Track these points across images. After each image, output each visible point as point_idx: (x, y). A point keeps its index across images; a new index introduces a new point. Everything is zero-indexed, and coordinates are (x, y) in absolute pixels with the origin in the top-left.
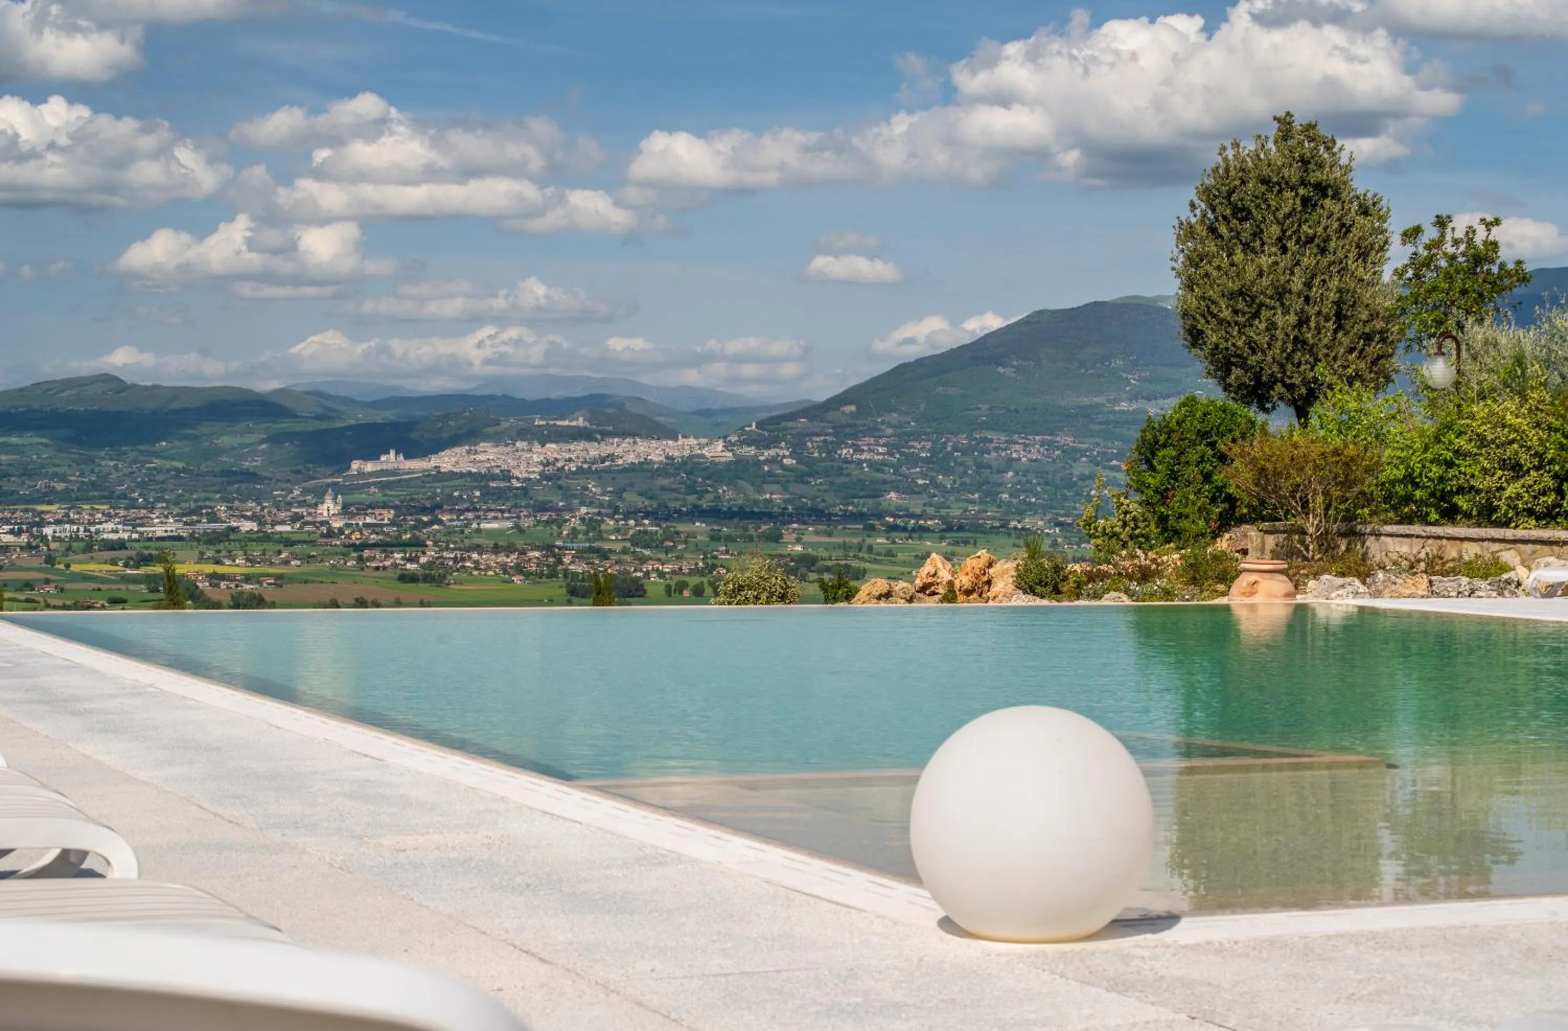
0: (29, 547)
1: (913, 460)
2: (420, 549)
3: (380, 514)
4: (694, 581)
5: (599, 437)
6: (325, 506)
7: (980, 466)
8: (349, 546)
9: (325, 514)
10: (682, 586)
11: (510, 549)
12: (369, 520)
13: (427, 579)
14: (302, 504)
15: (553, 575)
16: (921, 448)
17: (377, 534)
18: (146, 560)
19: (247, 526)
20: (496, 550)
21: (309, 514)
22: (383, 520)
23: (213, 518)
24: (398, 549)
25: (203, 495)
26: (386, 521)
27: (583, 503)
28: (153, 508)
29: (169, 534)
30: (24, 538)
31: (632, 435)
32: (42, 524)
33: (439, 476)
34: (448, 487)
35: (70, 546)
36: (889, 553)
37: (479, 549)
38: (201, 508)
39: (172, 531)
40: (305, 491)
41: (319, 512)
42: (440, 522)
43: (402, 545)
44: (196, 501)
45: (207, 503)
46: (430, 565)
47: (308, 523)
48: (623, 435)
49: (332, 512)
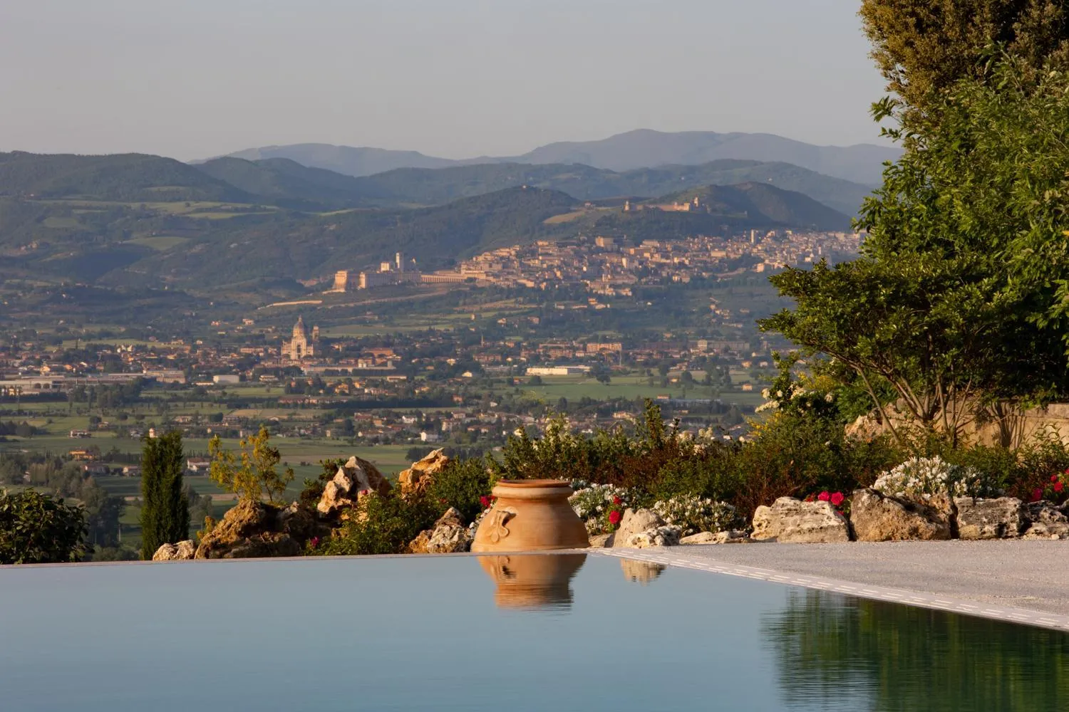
2: (443, 410)
3: (381, 356)
5: (726, 228)
6: (293, 345)
8: (331, 406)
9: (294, 355)
12: (362, 365)
14: (258, 340)
17: (376, 386)
19: (169, 377)
21: (269, 356)
22: (385, 364)
23: (114, 364)
24: (408, 410)
25: (97, 329)
26: (390, 366)
27: (703, 335)
28: (17, 349)
29: (43, 390)
31: (781, 226)
33: (474, 294)
34: (487, 310)
38: (97, 348)
39: (47, 386)
40: (261, 321)
41: (284, 352)
42: (476, 368)
43: (414, 404)
44: (89, 337)
45: (105, 342)
47: (266, 371)
48: (763, 224)
49: (304, 353)
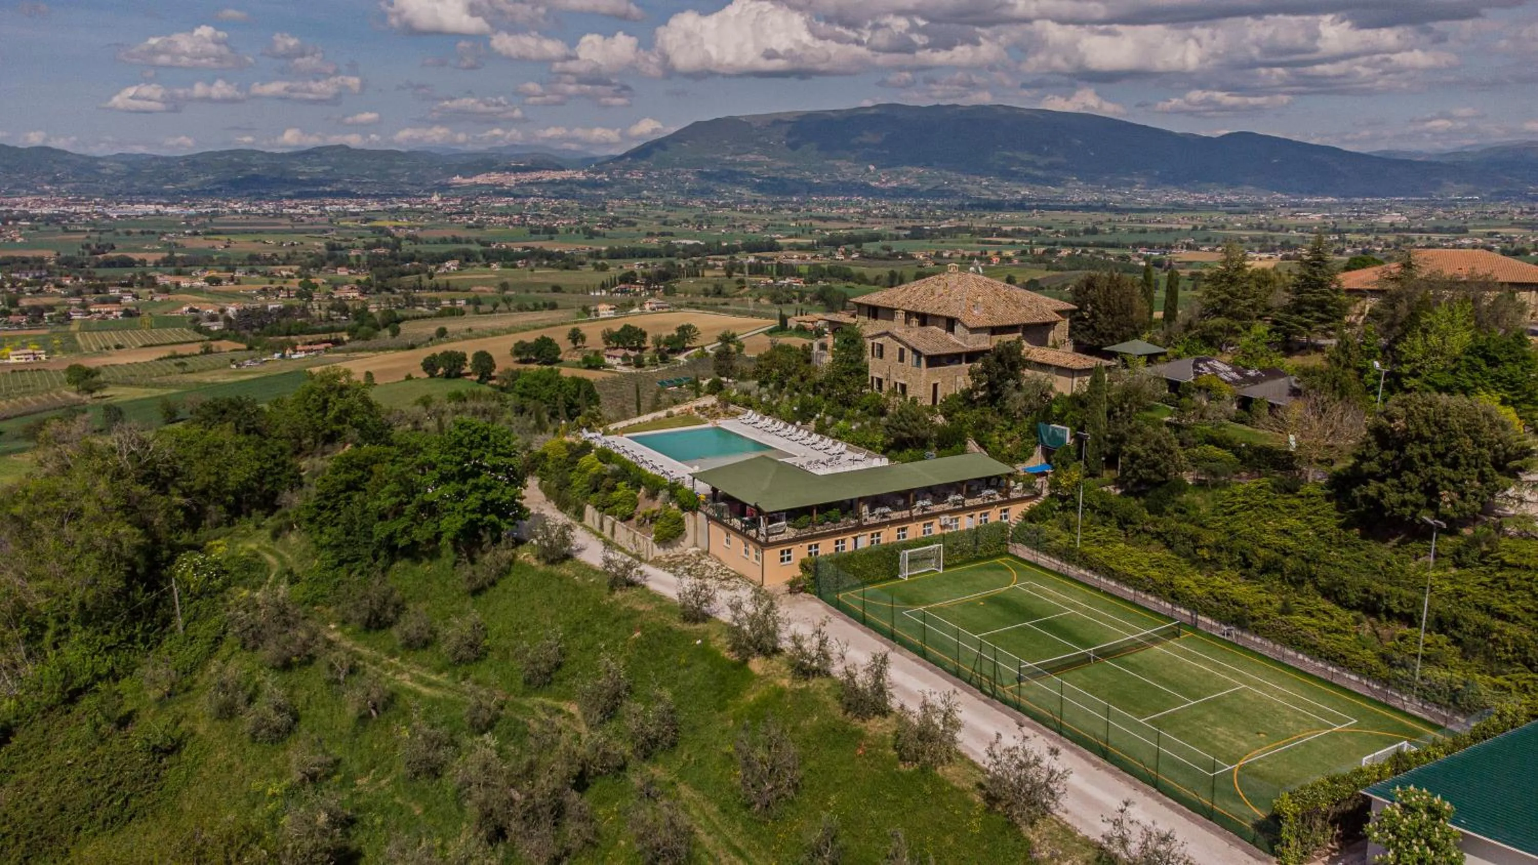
0: (321, 215)
1: (651, 178)
3: (456, 201)
4: (576, 227)
5: (536, 170)
6: (434, 197)
7: (677, 181)
9: (435, 201)
10: (571, 230)
11: (507, 215)
12: (452, 203)
13: (477, 227)
14: (425, 196)
15: (524, 225)
16: (655, 175)
18: (367, 220)
19: (406, 206)
20: (501, 215)
21: (429, 201)
22: (457, 203)
23: (392, 203)
25: (386, 193)
27: (532, 196)
28: (367, 198)
30: (318, 211)
31: (549, 169)
32: (324, 205)
33: (476, 185)
34: (480, 189)
35: (338, 214)
36: (645, 216)
37: (495, 215)
38: (386, 198)
40: (426, 191)
41: (432, 200)
42: (479, 204)
43: (466, 213)
44: (384, 195)
45: (388, 196)
46: (476, 222)
47: (428, 204)
48: (545, 169)
49: (437, 200)
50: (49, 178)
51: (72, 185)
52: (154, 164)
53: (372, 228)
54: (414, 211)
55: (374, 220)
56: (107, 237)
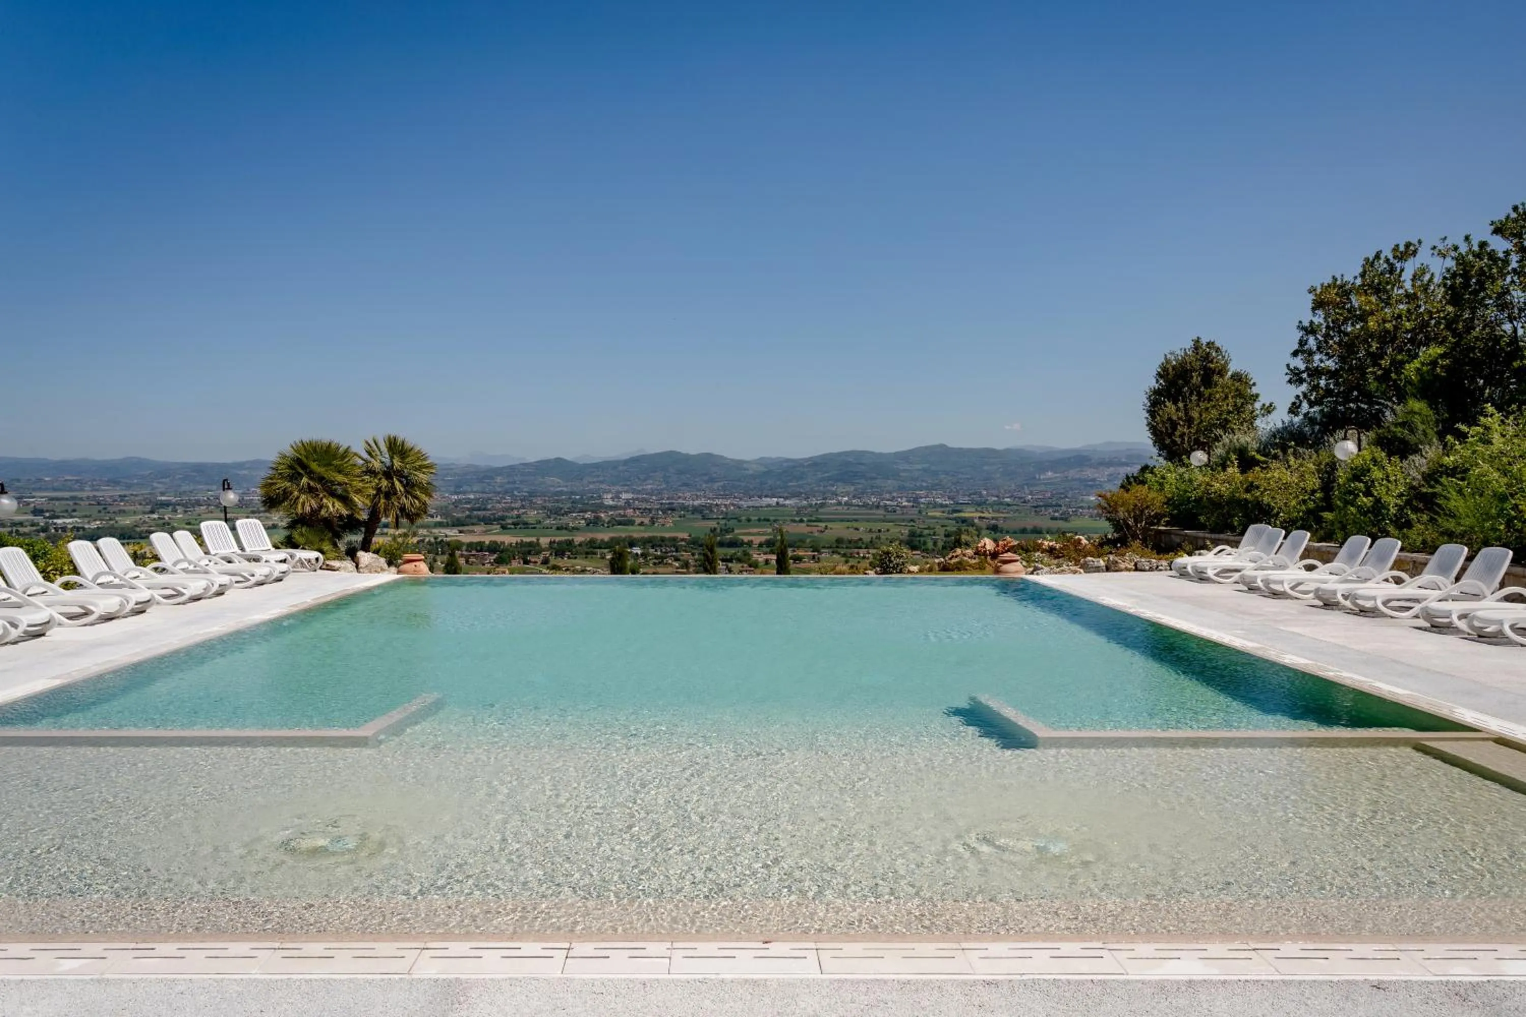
18: (954, 512)
50: (706, 478)
51: (722, 484)
52: (785, 464)
53: (955, 519)
54: (1001, 504)
55: (959, 511)
56: (732, 523)
